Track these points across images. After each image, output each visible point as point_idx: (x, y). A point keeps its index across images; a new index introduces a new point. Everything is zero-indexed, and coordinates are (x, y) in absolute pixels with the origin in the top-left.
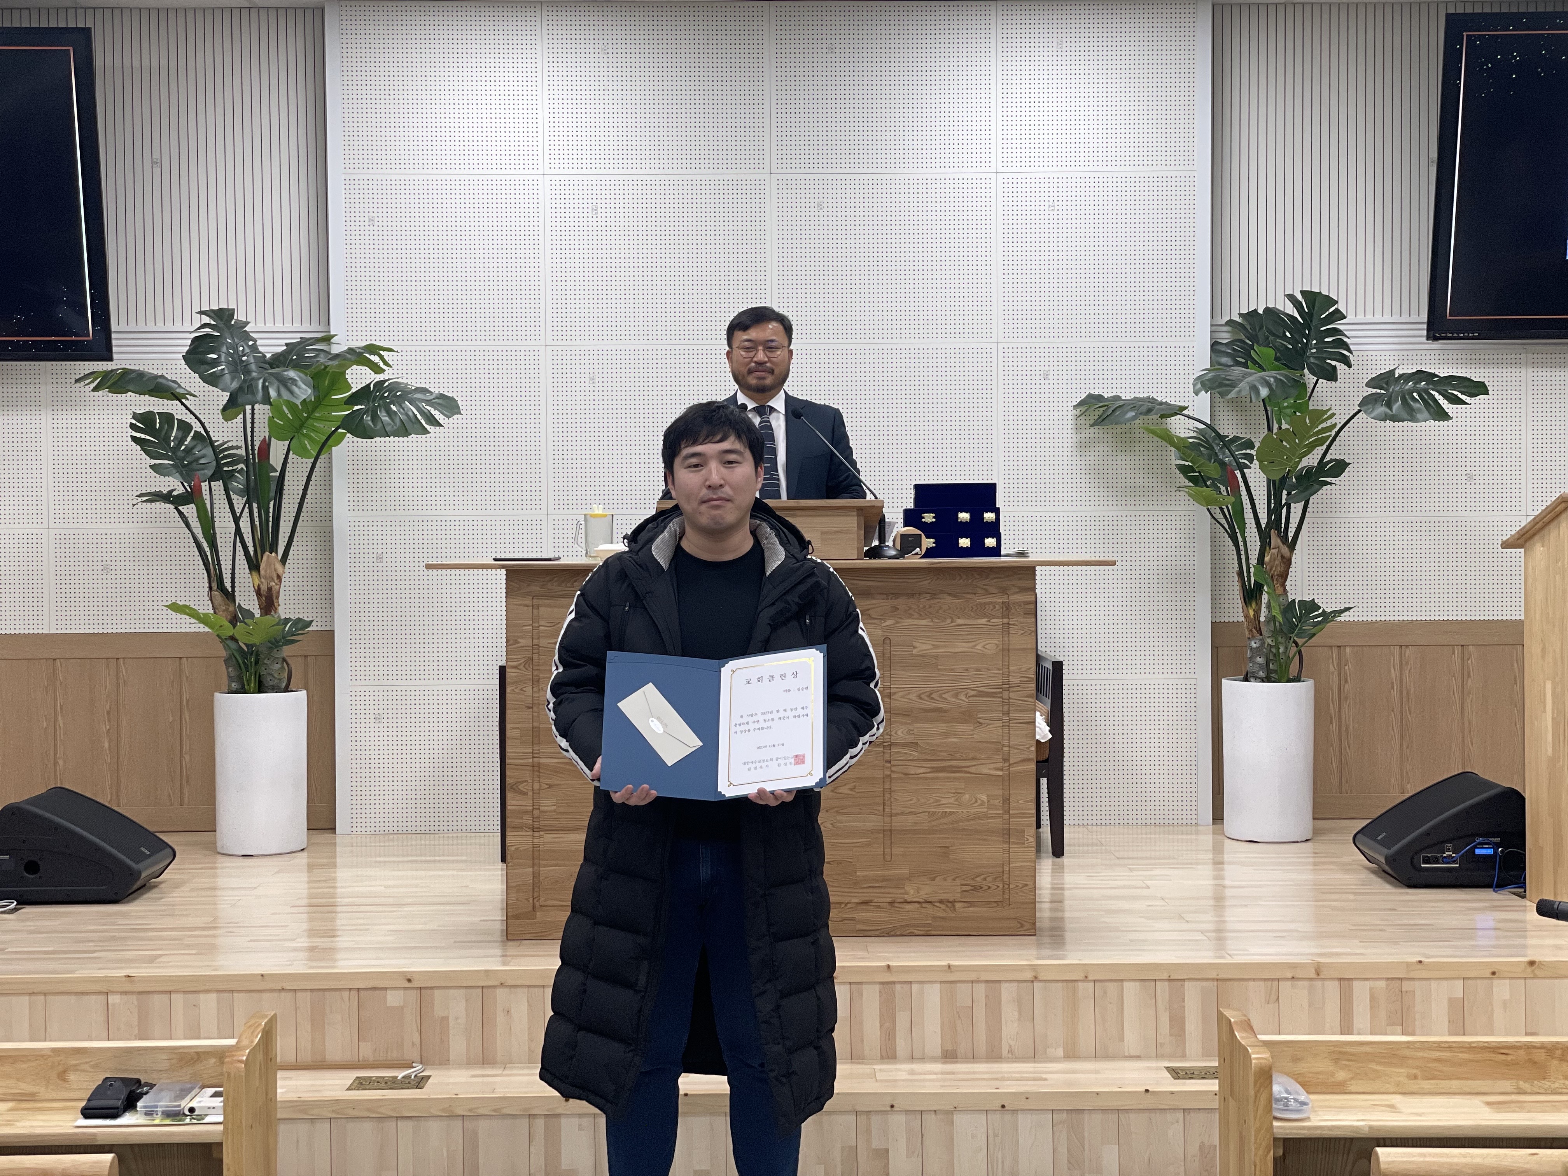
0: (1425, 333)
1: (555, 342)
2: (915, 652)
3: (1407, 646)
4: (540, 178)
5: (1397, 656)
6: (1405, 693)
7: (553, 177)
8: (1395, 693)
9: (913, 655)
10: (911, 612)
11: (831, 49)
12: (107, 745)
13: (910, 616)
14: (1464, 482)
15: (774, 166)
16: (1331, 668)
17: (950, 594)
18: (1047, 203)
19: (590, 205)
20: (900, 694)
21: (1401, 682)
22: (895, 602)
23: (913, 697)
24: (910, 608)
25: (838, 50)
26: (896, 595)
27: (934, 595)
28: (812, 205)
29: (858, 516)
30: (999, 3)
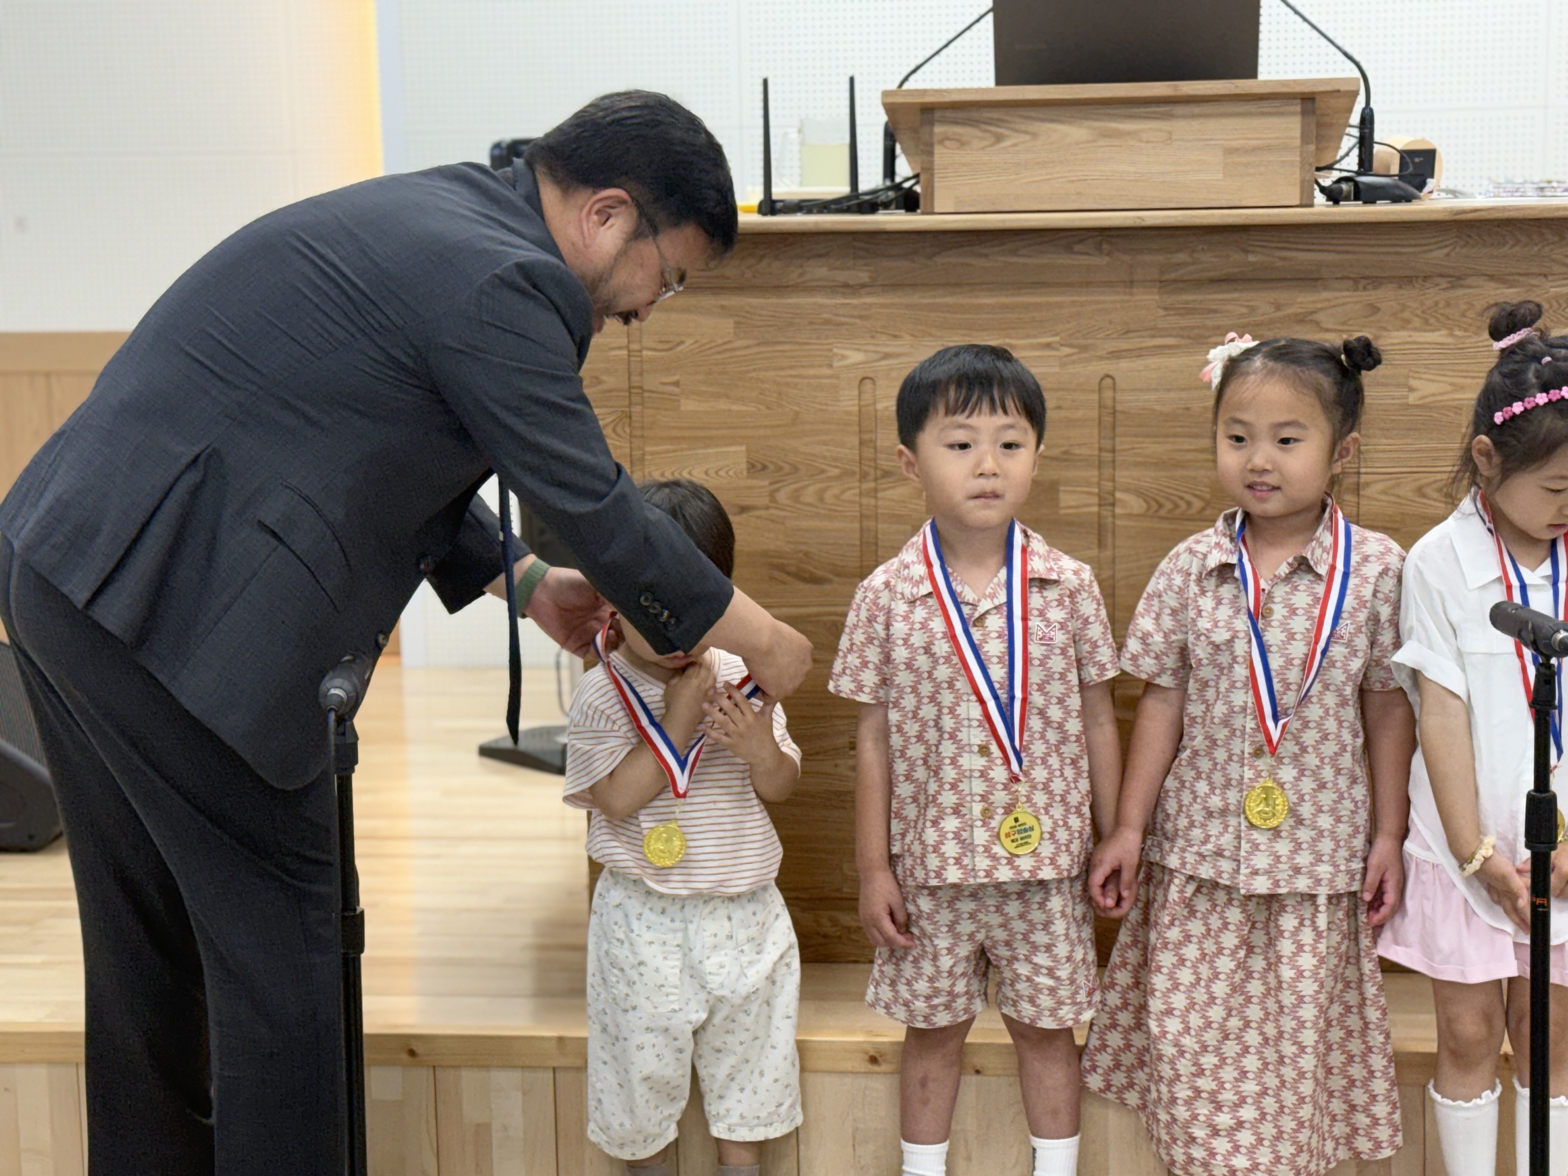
2: (1412, 399)
9: (1408, 406)
10: (1406, 315)
13: (1405, 324)
17: (1491, 277)
20: (1380, 486)
22: (1371, 296)
23: (1406, 490)
24: (1404, 308)
26: (1375, 281)
27: (1456, 280)
29: (1304, 113)
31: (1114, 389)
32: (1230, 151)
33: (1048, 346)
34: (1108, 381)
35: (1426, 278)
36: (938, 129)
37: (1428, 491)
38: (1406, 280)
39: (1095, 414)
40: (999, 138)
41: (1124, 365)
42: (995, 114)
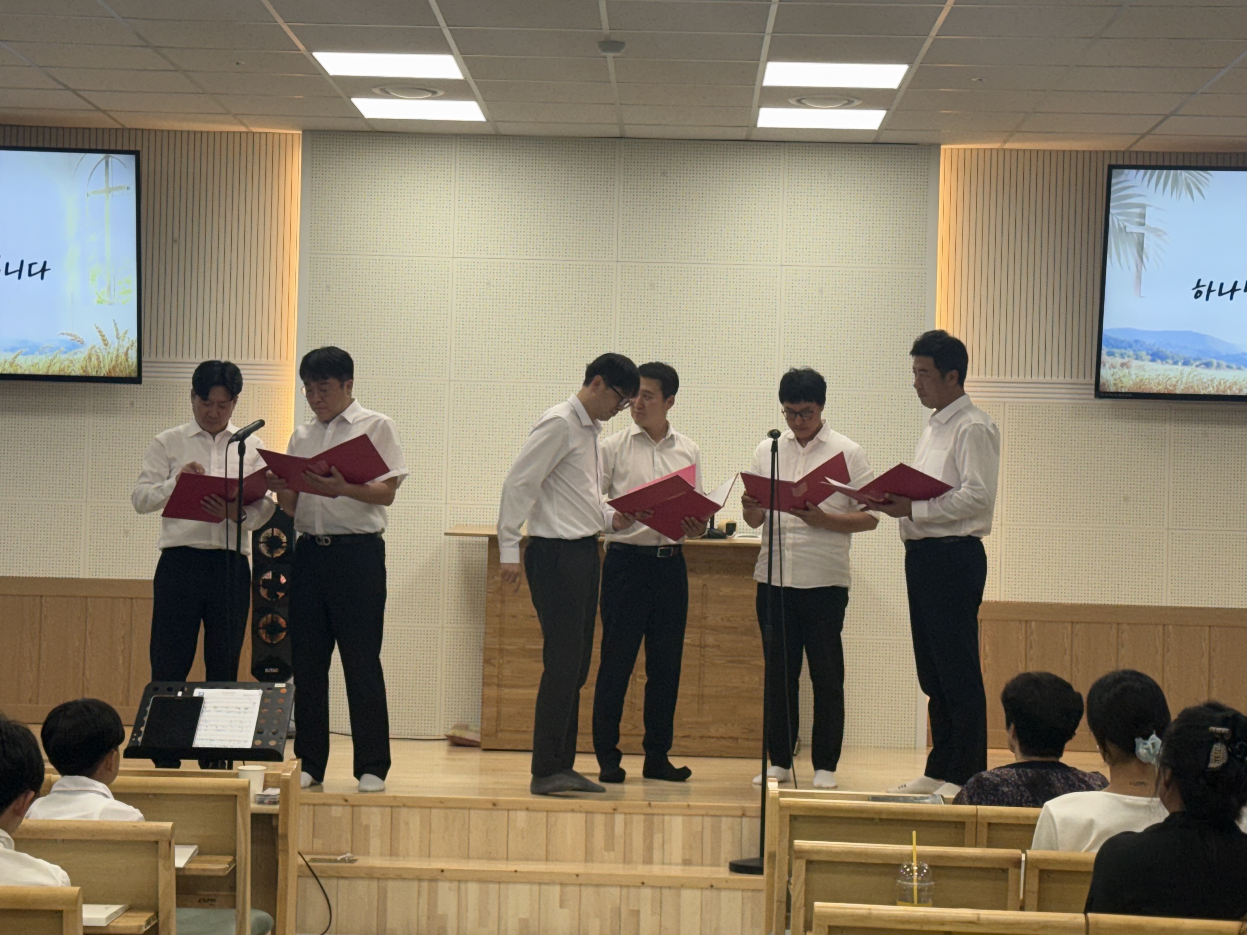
0: (1093, 392)
1: (457, 379)
3: (1077, 623)
4: (451, 260)
5: (1069, 628)
6: (1074, 658)
7: (460, 260)
8: (1067, 657)
11: (664, 174)
12: (121, 661)
14: (1122, 502)
15: (620, 256)
16: (1020, 637)
18: (817, 289)
19: (485, 281)
21: (1072, 650)
25: (668, 175)
28: (646, 285)
30: (787, 144)
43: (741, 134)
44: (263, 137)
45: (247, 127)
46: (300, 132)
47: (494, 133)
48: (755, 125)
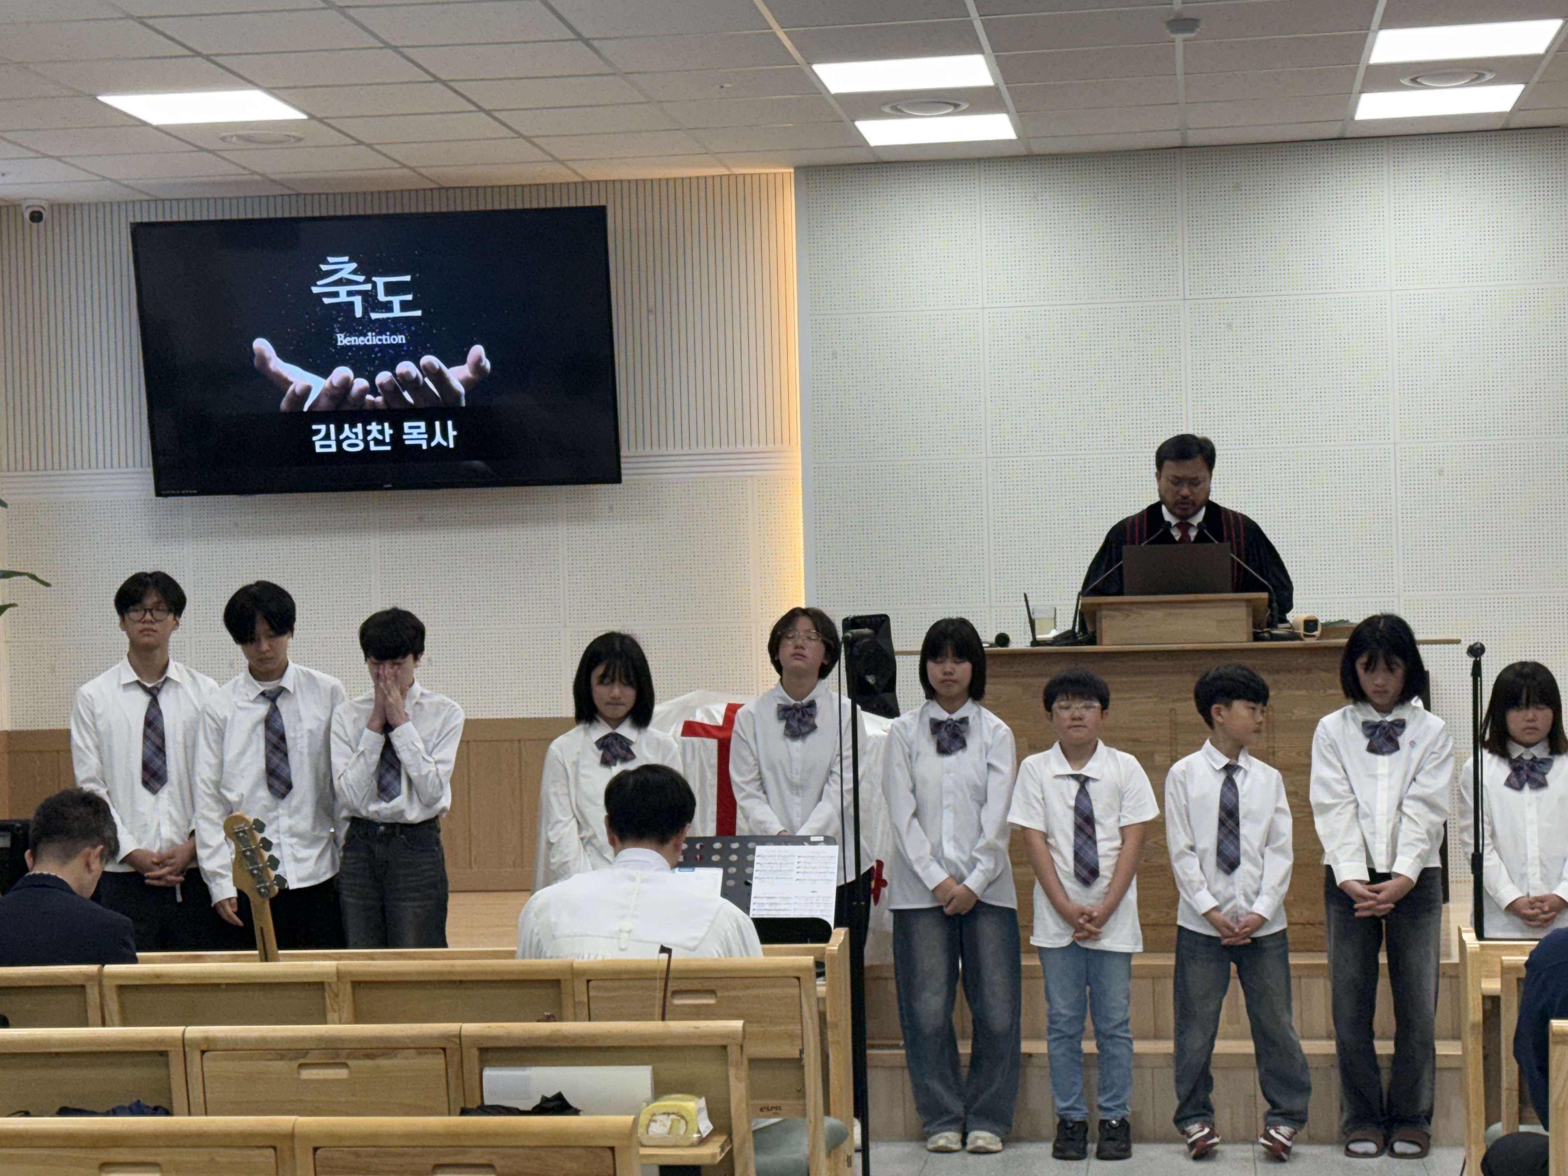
1: (995, 455)
2: (1294, 717)
4: (980, 311)
7: (991, 310)
9: (1293, 720)
10: (1290, 684)
11: (1237, 187)
13: (1290, 688)
15: (1187, 293)
17: (1323, 670)
18: (1438, 316)
19: (1023, 334)
20: (1283, 752)
22: (1276, 677)
23: (1293, 755)
24: (1289, 682)
25: (1243, 188)
26: (1278, 672)
27: (1309, 671)
28: (1222, 325)
29: (1248, 606)
30: (1391, 140)
31: (1176, 714)
32: (1219, 621)
33: (1149, 697)
34: (1173, 712)
35: (1298, 670)
36: (1104, 613)
37: (1302, 754)
38: (1290, 671)
39: (1168, 724)
40: (1128, 616)
41: (1178, 704)
42: (1126, 607)
43: (1333, 131)
44: (748, 179)
45: (727, 167)
46: (792, 170)
47: (1026, 153)
48: (1352, 119)
